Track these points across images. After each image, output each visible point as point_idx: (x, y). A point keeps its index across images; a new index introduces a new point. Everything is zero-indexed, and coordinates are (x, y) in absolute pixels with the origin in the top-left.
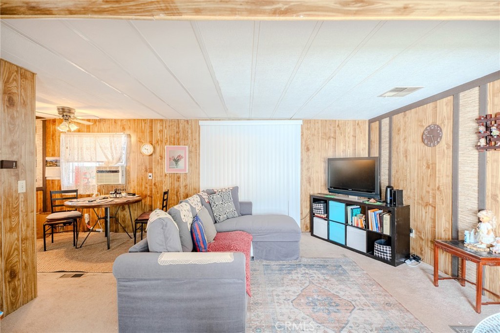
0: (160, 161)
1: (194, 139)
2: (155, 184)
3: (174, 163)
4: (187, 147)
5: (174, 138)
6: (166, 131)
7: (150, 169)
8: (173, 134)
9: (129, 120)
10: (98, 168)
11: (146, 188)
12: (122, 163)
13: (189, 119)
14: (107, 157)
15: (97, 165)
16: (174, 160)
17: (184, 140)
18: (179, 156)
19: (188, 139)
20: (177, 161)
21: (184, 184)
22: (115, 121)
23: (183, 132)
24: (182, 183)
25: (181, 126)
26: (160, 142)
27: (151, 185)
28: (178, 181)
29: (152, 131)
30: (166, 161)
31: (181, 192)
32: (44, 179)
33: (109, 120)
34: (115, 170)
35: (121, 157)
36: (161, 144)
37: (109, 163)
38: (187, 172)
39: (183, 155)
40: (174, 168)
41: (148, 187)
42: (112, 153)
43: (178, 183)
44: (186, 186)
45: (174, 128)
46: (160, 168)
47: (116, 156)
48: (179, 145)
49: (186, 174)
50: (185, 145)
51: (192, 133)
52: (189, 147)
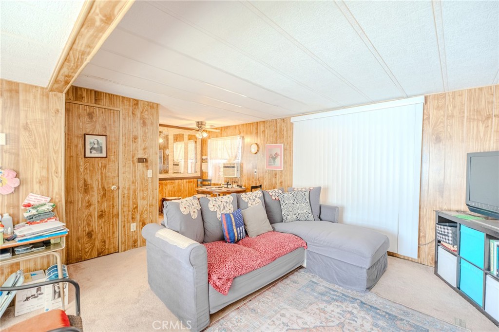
0: (262, 158)
1: (288, 136)
2: (258, 179)
3: (272, 160)
5: (273, 137)
6: (267, 131)
7: (255, 165)
8: (272, 134)
9: (243, 125)
10: (224, 164)
11: (253, 182)
12: (238, 160)
13: (284, 117)
14: (229, 156)
15: (224, 161)
16: (272, 158)
17: (281, 138)
18: (276, 154)
19: (283, 137)
20: (274, 159)
22: (235, 126)
23: (280, 131)
24: (279, 180)
25: (278, 125)
27: (256, 180)
28: (275, 178)
29: (257, 132)
32: (201, 170)
33: (232, 126)
34: (232, 166)
35: (237, 154)
37: (230, 160)
38: (282, 169)
39: (279, 153)
40: (273, 165)
41: (254, 182)
42: (232, 152)
44: (281, 183)
45: (273, 128)
46: (262, 165)
47: (234, 155)
48: (276, 143)
49: (281, 171)
50: (281, 143)
51: (287, 131)
52: (284, 145)
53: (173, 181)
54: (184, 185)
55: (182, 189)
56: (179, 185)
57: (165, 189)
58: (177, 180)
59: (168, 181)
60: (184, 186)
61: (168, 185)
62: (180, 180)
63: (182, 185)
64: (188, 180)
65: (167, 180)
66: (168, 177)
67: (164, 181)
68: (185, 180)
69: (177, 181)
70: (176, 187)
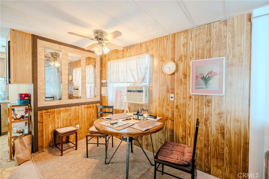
0: (183, 80)
1: (236, 45)
2: (177, 107)
3: (202, 82)
4: (224, 58)
5: (203, 49)
6: (191, 43)
7: (172, 89)
8: (201, 45)
9: (152, 41)
10: (128, 88)
11: (168, 110)
12: (146, 82)
14: (134, 78)
15: (128, 85)
16: (202, 78)
17: (219, 49)
18: (211, 73)
19: (225, 48)
20: (206, 80)
21: (217, 111)
22: (141, 44)
23: (218, 39)
24: (215, 110)
25: (213, 31)
26: (183, 59)
27: (172, 108)
28: (208, 106)
29: (175, 47)
30: (191, 81)
31: (213, 122)
32: (101, 95)
33: (136, 44)
34: (140, 90)
35: (145, 76)
36: (185, 60)
37: (135, 82)
38: (224, 94)
39: (216, 69)
40: (203, 88)
41: (170, 109)
42: (138, 74)
43: (208, 109)
44: (220, 114)
45: (203, 37)
46: (184, 89)
47: (141, 77)
48: (210, 57)
49: (221, 97)
50: (220, 56)
51: (233, 37)
52: (228, 58)
53: (68, 108)
54: (82, 111)
55: (80, 115)
56: (75, 112)
57: (58, 118)
58: (73, 106)
59: (62, 109)
60: (82, 113)
61: (62, 114)
62: (77, 107)
63: (80, 111)
64: (86, 106)
65: (60, 108)
66: (61, 104)
67: (56, 109)
68: (83, 106)
69: (73, 108)
70: (73, 114)
